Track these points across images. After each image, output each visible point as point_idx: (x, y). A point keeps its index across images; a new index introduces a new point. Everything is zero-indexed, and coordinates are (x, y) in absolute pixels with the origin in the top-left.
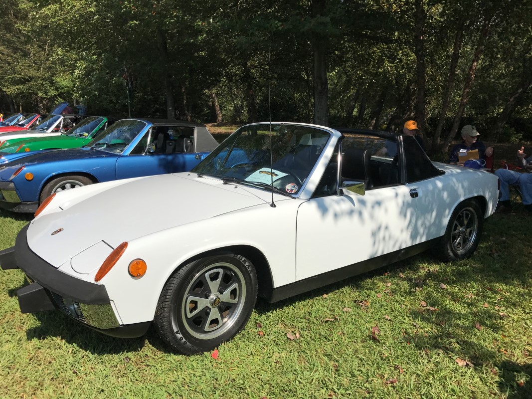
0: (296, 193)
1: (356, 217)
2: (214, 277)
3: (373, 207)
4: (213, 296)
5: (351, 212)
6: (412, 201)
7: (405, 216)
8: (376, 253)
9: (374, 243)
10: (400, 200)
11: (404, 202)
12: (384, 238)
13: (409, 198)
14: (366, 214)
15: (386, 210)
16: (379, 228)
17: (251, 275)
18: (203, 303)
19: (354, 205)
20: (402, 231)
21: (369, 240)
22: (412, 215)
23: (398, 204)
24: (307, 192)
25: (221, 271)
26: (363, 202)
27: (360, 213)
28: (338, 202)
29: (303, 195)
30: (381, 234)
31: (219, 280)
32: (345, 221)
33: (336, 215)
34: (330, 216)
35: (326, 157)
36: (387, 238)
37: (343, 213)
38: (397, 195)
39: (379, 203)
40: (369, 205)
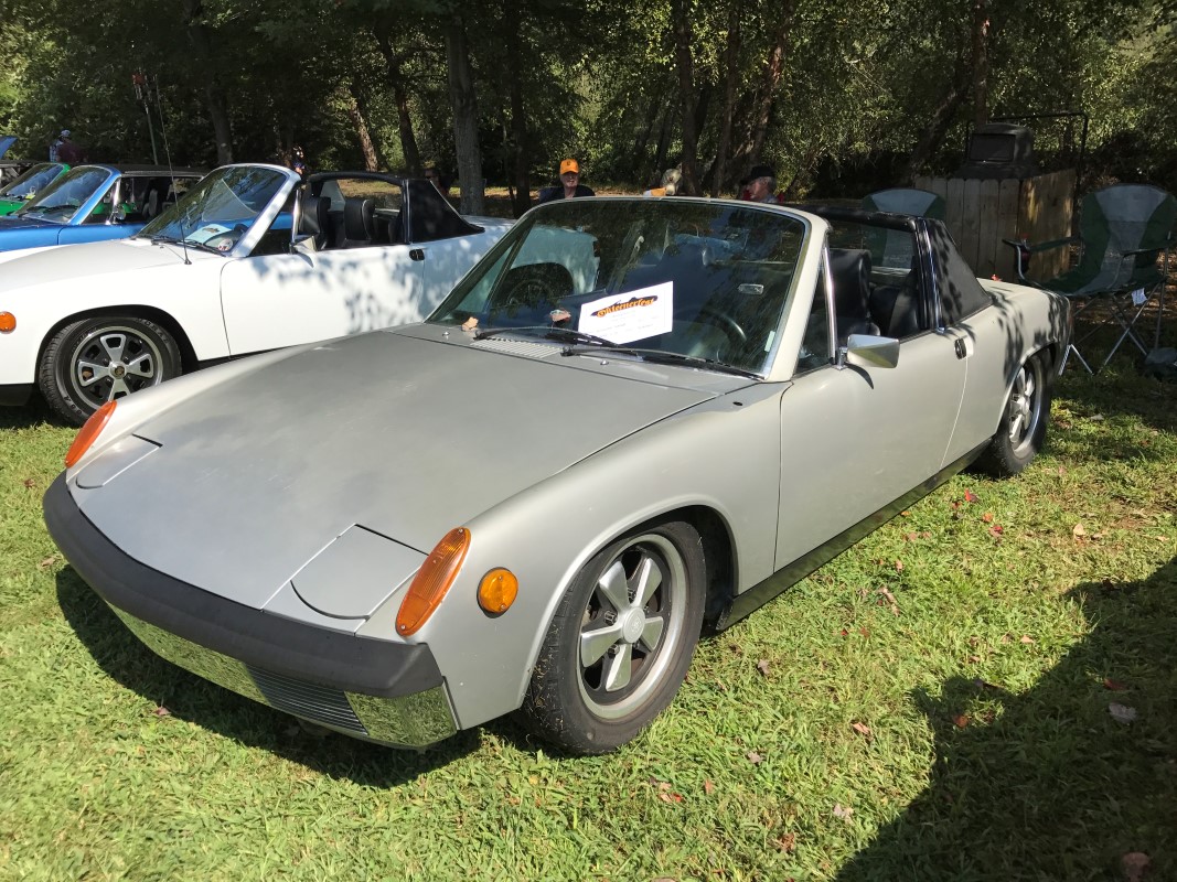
0: (230, 251)
1: (315, 281)
2: (114, 343)
3: (343, 269)
4: (114, 365)
5: (307, 274)
6: (413, 265)
7: (403, 283)
8: (359, 329)
9: (353, 316)
10: (391, 262)
11: (397, 266)
12: (369, 310)
13: (409, 261)
14: (331, 276)
15: (367, 274)
16: (358, 297)
17: (167, 345)
18: (100, 372)
19: (312, 265)
20: (401, 303)
21: (345, 312)
22: (415, 283)
23: (387, 268)
24: (245, 248)
25: (123, 337)
26: (326, 263)
27: (322, 276)
28: (285, 261)
29: (236, 253)
30: (363, 304)
31: (121, 347)
32: (296, 285)
33: (281, 277)
34: (272, 277)
35: (275, 207)
36: (374, 310)
37: (292, 275)
38: (385, 255)
39: (353, 265)
40: (336, 266)
